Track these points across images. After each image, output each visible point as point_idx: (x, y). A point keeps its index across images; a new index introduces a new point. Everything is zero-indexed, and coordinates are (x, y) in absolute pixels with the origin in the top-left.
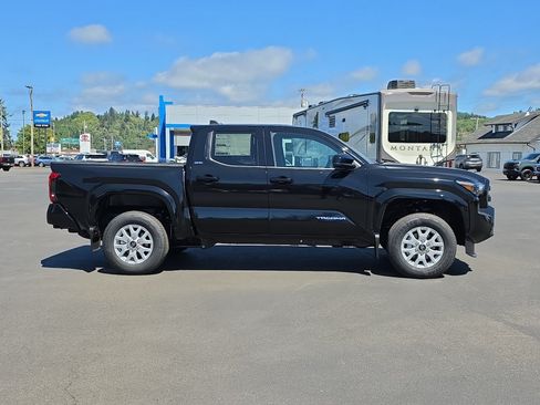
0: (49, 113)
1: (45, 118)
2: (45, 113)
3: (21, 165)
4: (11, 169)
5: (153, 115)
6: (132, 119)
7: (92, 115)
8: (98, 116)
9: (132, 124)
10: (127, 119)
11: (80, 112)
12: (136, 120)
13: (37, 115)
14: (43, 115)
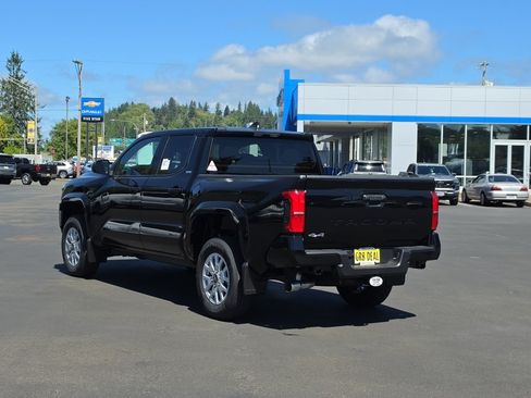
0: (101, 100)
1: (96, 108)
2: (96, 100)
3: (63, 176)
4: (52, 183)
5: (227, 109)
6: (199, 113)
7: (145, 109)
8: (154, 110)
9: (199, 120)
10: (192, 113)
11: (130, 103)
12: (205, 114)
13: (86, 104)
14: (94, 104)
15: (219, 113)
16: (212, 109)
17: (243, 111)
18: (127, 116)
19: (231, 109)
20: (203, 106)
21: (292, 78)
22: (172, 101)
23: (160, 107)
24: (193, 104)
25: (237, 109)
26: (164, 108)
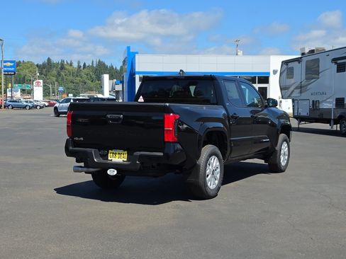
2: (11, 62)
5: (85, 64)
6: (67, 67)
7: (32, 64)
8: (37, 65)
9: (67, 72)
10: (62, 67)
11: (22, 61)
12: (70, 68)
13: (5, 64)
14: (9, 64)
15: (79, 67)
16: (75, 65)
17: (95, 66)
18: (20, 69)
19: (87, 65)
20: (69, 62)
21: (131, 51)
22: (49, 59)
23: (41, 63)
24: (63, 61)
25: (91, 65)
26: (44, 64)
